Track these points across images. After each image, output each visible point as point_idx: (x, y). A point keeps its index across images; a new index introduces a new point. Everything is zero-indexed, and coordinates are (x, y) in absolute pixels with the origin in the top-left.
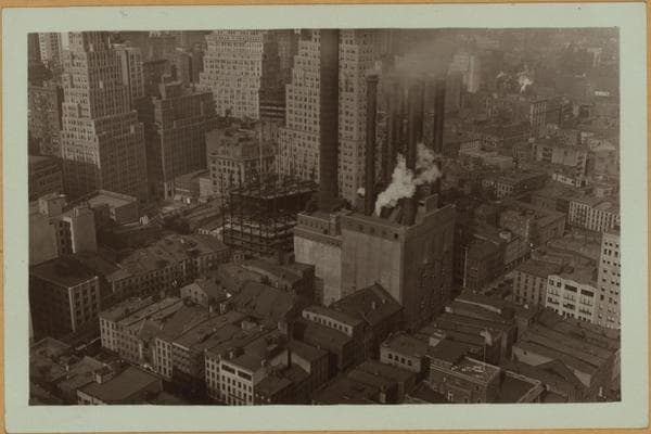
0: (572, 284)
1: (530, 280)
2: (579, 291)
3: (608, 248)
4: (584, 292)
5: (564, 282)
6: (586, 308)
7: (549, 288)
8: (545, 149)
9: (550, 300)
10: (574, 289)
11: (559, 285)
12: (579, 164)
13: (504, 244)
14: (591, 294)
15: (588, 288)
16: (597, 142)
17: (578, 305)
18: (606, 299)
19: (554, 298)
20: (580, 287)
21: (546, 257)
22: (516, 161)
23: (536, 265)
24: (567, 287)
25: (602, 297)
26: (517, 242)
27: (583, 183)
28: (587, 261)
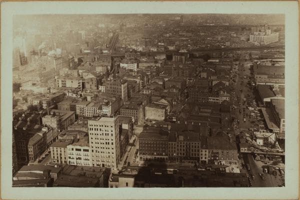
0: (78, 147)
1: (59, 150)
2: (82, 150)
3: (91, 127)
4: (85, 150)
5: (75, 147)
6: (87, 157)
7: (69, 152)
8: (62, 81)
9: (70, 158)
10: (80, 150)
11: (73, 149)
12: (79, 86)
13: (45, 134)
14: (88, 151)
15: (86, 148)
16: (86, 74)
17: (83, 157)
18: (95, 151)
19: (72, 156)
20: (82, 148)
21: (66, 136)
22: (49, 89)
23: (61, 141)
24: (77, 150)
25: (93, 151)
26: (52, 131)
27: (81, 95)
28: (85, 134)
